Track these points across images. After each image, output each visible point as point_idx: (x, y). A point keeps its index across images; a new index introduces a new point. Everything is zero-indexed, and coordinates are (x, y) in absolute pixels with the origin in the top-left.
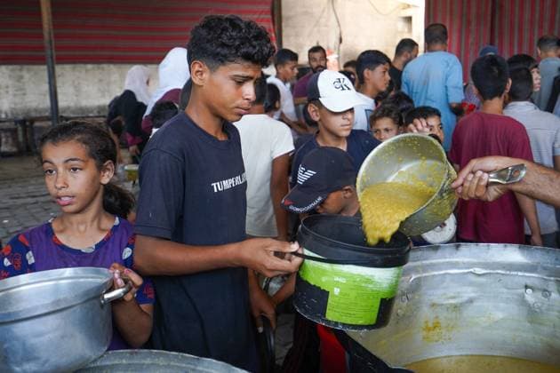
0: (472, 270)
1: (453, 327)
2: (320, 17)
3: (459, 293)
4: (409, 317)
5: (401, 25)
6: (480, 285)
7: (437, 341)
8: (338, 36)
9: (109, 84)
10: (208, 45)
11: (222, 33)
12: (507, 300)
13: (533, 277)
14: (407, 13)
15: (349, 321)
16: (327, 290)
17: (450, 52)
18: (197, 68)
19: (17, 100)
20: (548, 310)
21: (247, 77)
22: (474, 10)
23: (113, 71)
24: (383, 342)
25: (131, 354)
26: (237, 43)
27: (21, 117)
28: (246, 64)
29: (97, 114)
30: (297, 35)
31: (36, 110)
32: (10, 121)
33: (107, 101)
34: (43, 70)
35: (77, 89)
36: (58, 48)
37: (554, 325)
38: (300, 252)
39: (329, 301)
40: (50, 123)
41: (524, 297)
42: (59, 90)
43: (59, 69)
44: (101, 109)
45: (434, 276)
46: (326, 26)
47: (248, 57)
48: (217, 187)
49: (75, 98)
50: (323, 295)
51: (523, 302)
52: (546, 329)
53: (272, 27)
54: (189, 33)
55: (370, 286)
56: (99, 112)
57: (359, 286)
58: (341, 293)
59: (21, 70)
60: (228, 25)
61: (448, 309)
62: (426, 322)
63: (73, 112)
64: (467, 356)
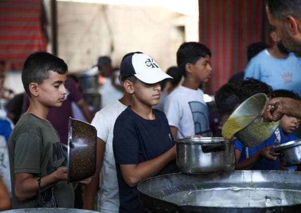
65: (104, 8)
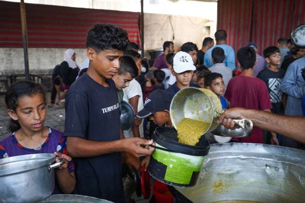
0: (239, 156)
1: (229, 186)
2: (164, 26)
3: (232, 168)
4: (206, 180)
5: (205, 31)
6: (243, 164)
7: (220, 192)
8: (172, 35)
9: (55, 58)
10: (95, 40)
11: (102, 34)
12: (257, 172)
13: (270, 161)
14: (208, 24)
15: (176, 182)
16: (166, 165)
17: (229, 45)
18: (90, 51)
19: (8, 65)
20: (277, 178)
21: (115, 56)
22: (242, 24)
23: (57, 52)
24: (193, 193)
25: (64, 196)
26: (109, 40)
27: (10, 75)
28: (114, 50)
29: (49, 74)
30: (151, 35)
31: (17, 71)
32: (4, 76)
33: (53, 67)
34: (21, 51)
35: (39, 60)
36: (29, 40)
37: (281, 186)
38: (153, 145)
39: (167, 171)
40: (24, 78)
41: (265, 170)
42: (29, 61)
43: (30, 50)
44: (50, 71)
45: (219, 159)
46: (166, 30)
47: (115, 47)
48: (104, 110)
49: (37, 65)
50: (164, 168)
51: (264, 173)
52: (276, 187)
53: (138, 30)
54: (87, 33)
55: (189, 165)
56: (49, 72)
57: (182, 164)
58: (173, 167)
59: (10, 50)
60: (105, 30)
61: (226, 176)
62: (215, 183)
63: (37, 72)
64: (236, 200)
65: (170, 17)
